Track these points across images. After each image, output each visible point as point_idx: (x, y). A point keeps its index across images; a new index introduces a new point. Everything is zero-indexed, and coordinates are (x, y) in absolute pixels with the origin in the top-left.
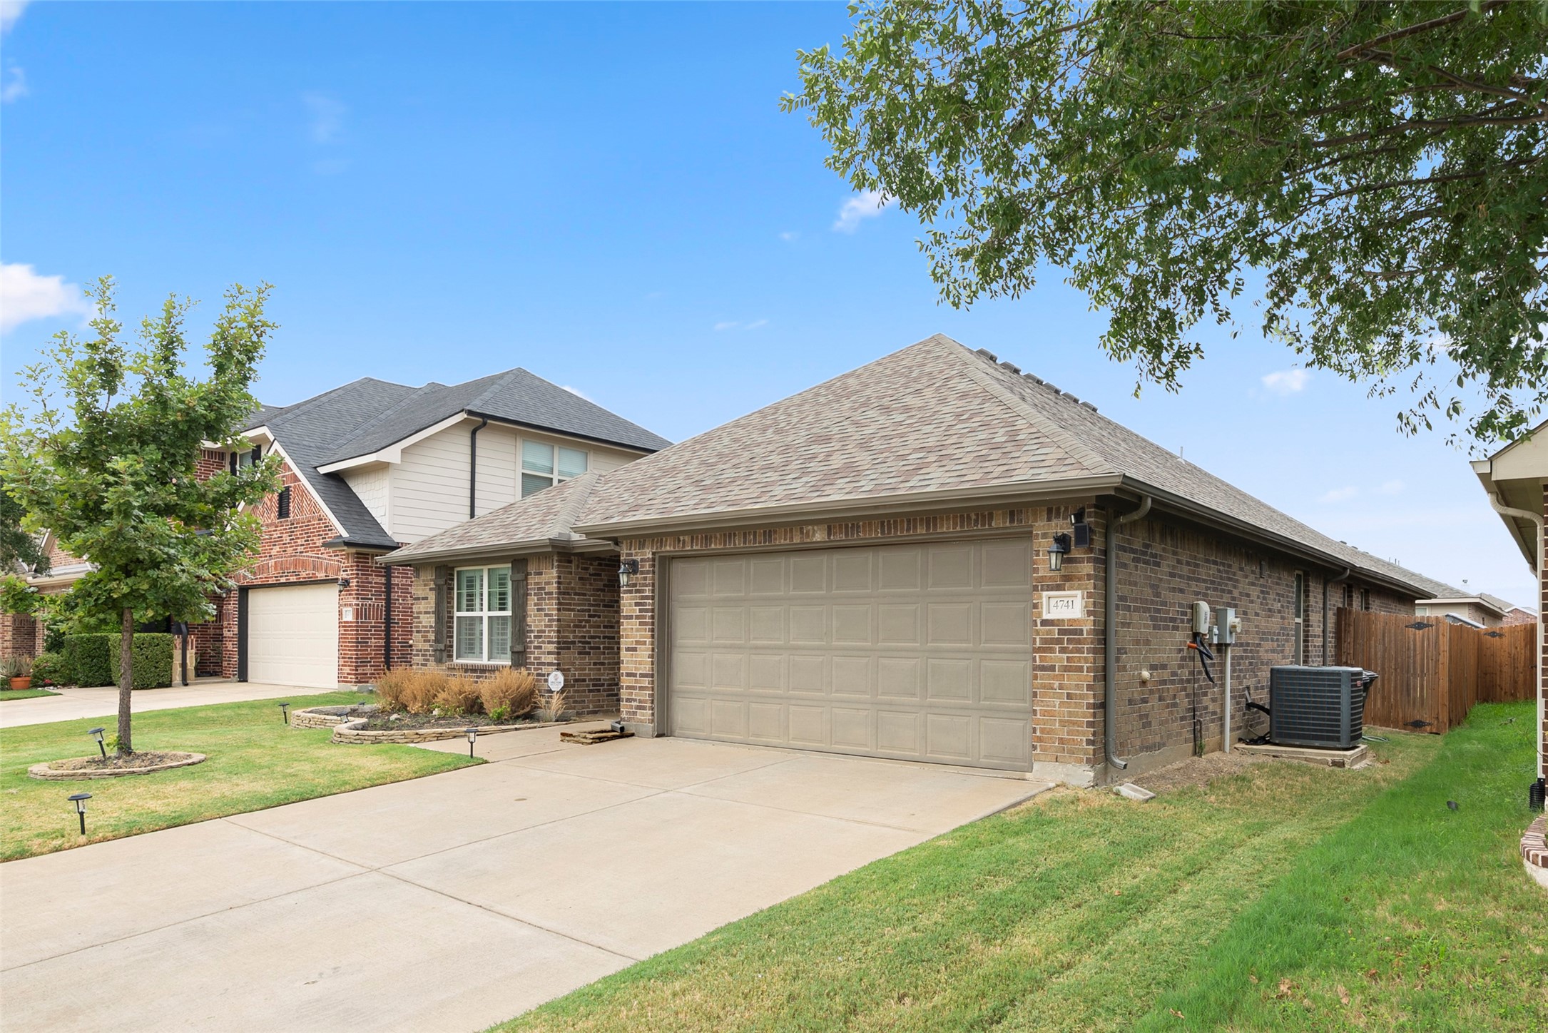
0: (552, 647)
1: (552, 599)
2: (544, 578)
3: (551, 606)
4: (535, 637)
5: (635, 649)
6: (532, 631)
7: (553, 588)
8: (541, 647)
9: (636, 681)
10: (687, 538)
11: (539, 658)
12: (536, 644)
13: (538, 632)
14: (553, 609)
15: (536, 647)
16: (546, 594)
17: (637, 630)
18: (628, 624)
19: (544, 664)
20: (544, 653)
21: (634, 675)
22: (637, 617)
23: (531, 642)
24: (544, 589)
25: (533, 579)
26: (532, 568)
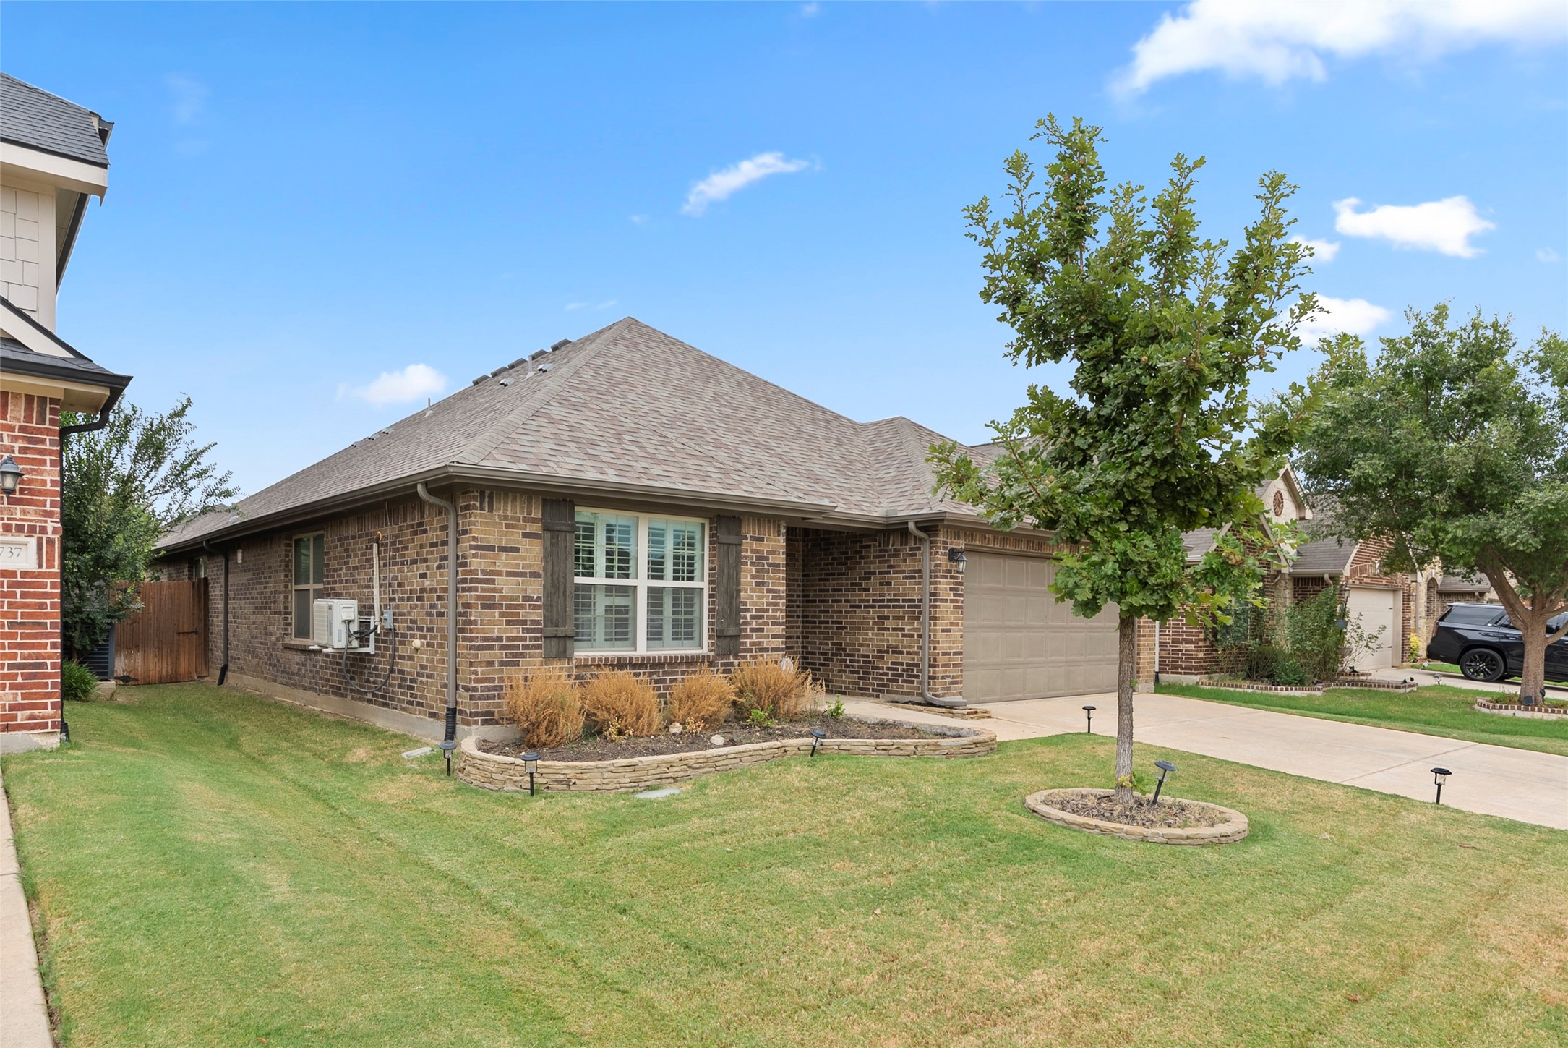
0: (780, 630)
1: (778, 572)
2: (766, 546)
3: (778, 581)
4: (752, 617)
5: (949, 630)
6: (748, 610)
7: (781, 558)
8: (762, 630)
9: (950, 660)
10: (991, 537)
11: (760, 643)
12: (754, 626)
13: (757, 610)
14: (780, 585)
15: (753, 630)
16: (769, 565)
17: (952, 613)
18: (944, 607)
19: (766, 650)
20: (767, 636)
21: (948, 654)
22: (952, 601)
23: (746, 623)
24: (767, 559)
25: (748, 546)
26: (748, 530)
